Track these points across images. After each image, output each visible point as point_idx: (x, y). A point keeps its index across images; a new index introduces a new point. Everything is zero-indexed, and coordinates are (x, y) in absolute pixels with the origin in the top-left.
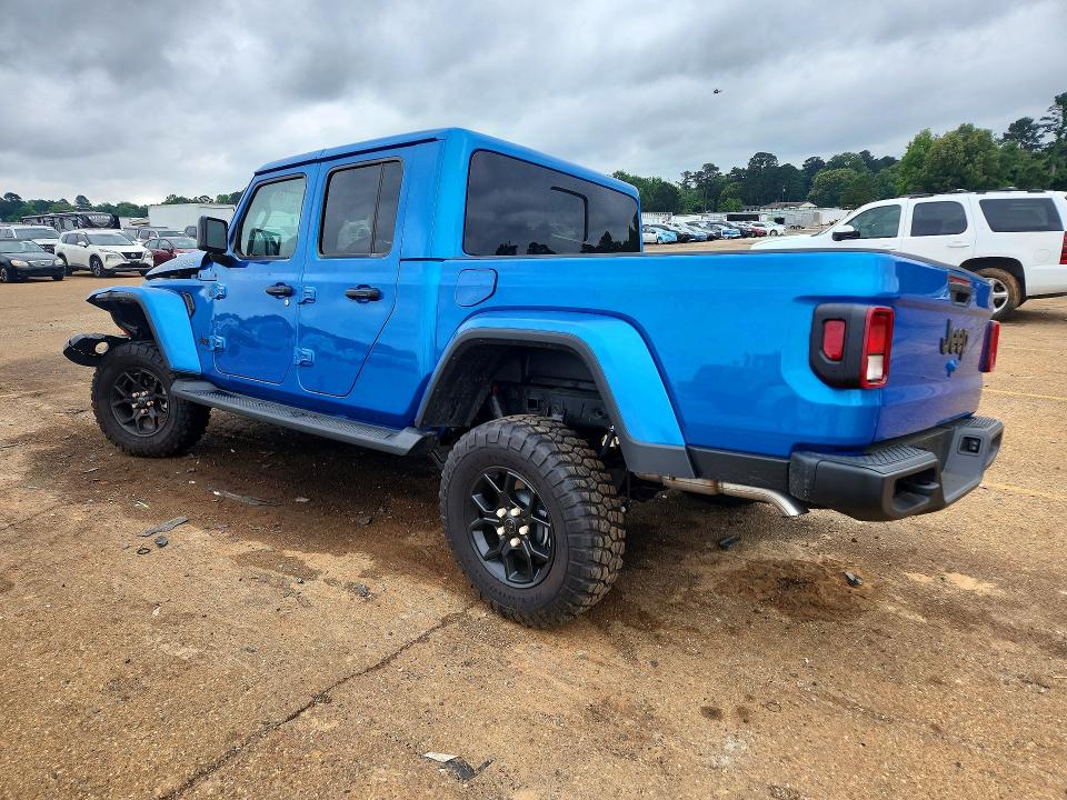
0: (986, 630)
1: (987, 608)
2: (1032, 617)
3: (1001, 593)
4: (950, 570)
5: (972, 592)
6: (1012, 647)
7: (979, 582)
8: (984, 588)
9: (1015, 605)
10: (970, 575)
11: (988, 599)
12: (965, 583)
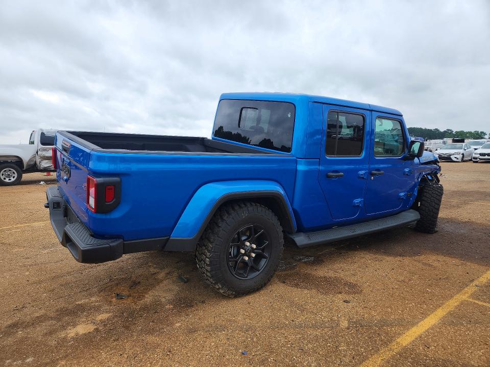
0: (52, 315)
1: (60, 323)
2: (37, 333)
3: (62, 335)
4: (97, 330)
5: (74, 326)
6: (37, 315)
7: (77, 334)
8: (72, 333)
9: (51, 333)
10: (85, 334)
11: (64, 328)
12: (82, 329)
